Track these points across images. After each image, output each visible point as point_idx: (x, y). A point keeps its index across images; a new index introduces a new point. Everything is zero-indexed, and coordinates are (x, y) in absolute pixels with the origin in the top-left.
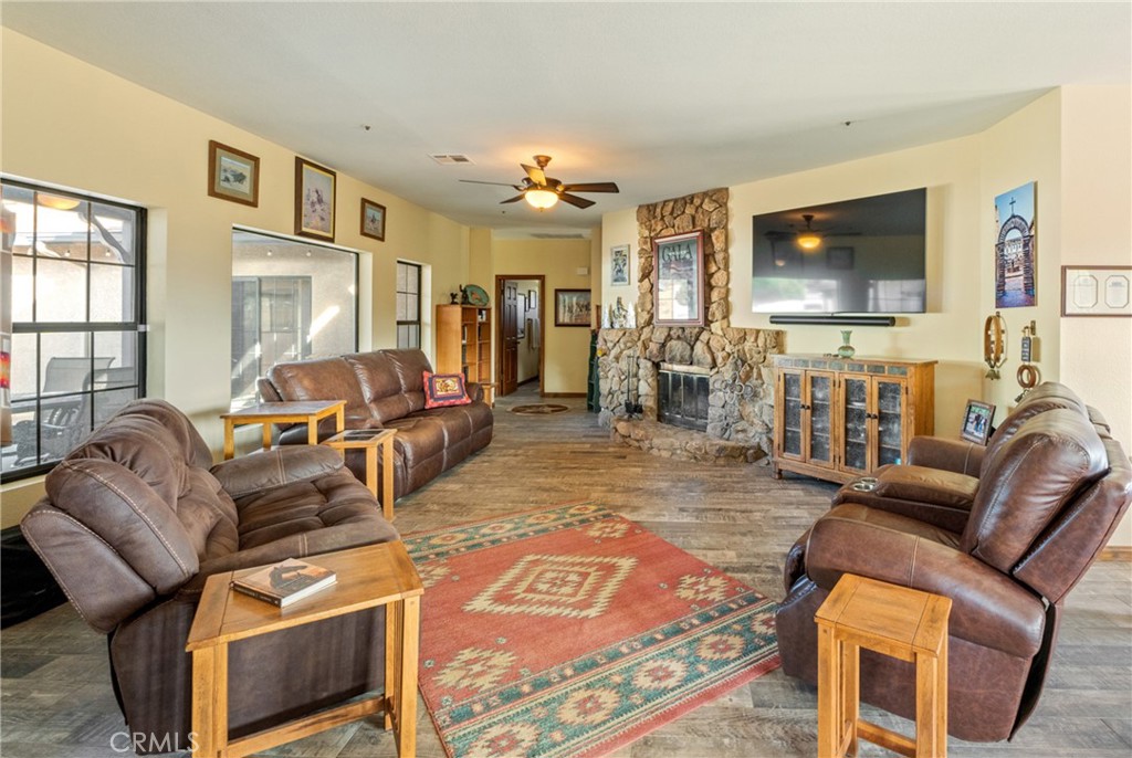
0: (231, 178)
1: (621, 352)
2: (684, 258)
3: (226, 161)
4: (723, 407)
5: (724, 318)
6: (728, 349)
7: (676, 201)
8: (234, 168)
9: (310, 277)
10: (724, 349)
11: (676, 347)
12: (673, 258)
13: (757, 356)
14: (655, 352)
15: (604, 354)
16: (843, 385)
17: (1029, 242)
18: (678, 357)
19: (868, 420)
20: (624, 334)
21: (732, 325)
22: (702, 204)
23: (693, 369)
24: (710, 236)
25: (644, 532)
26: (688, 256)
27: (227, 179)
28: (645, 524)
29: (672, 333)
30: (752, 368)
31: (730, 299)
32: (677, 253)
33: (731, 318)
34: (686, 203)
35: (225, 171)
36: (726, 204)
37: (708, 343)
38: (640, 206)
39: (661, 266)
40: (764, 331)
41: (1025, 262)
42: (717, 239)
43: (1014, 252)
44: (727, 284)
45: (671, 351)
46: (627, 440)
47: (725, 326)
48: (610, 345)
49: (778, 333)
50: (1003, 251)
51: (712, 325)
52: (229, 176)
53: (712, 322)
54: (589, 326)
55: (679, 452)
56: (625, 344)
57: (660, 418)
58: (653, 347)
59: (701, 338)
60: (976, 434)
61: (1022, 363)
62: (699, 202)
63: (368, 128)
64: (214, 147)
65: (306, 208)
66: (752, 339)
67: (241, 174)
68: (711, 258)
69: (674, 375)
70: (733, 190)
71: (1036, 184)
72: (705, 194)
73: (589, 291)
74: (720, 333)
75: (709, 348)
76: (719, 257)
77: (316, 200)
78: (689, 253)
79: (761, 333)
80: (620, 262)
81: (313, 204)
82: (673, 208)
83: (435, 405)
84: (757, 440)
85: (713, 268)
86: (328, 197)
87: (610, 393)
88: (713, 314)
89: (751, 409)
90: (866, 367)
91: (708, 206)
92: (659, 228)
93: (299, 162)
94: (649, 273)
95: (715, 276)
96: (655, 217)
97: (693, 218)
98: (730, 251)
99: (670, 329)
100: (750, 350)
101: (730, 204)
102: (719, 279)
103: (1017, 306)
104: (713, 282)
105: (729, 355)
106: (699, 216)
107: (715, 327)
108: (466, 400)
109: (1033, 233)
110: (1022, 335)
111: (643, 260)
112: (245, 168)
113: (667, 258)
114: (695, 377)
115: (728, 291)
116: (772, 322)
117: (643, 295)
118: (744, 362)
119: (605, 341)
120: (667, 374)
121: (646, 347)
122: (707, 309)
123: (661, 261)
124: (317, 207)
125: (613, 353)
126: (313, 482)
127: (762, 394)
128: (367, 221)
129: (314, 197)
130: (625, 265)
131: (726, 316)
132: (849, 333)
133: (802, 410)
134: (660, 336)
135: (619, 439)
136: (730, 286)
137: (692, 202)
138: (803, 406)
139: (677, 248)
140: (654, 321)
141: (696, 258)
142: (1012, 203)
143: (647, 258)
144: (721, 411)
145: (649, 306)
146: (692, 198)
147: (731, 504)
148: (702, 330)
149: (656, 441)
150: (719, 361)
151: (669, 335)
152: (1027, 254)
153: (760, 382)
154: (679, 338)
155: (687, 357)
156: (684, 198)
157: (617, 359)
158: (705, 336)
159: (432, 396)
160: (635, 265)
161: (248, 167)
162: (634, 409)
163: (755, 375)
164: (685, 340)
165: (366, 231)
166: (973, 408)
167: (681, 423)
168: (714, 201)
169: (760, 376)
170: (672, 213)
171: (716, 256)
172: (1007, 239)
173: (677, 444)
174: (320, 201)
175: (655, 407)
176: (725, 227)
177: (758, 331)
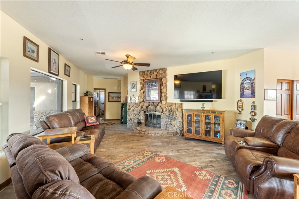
0: (31, 51)
1: (134, 109)
2: (154, 85)
3: (29, 45)
4: (166, 122)
5: (165, 100)
6: (167, 108)
7: (151, 71)
8: (32, 48)
9: (35, 88)
10: (165, 108)
11: (152, 107)
12: (151, 85)
13: (175, 109)
14: (145, 108)
15: (129, 109)
16: (204, 116)
17: (253, 84)
18: (152, 110)
19: (211, 125)
20: (135, 104)
21: (167, 102)
22: (159, 71)
23: (156, 113)
24: (162, 80)
25: (171, 159)
26: (155, 85)
27: (29, 51)
28: (168, 156)
29: (150, 104)
30: (174, 113)
31: (167, 95)
32: (152, 84)
33: (167, 100)
34: (154, 71)
35: (29, 48)
36: (166, 72)
37: (161, 106)
38: (140, 72)
39: (147, 87)
40: (177, 103)
41: (251, 88)
42: (164, 80)
43: (247, 85)
44: (166, 92)
45: (150, 108)
46: (140, 132)
47: (166, 102)
48: (131, 107)
49: (181, 104)
50: (243, 85)
51: (162, 102)
52: (30, 50)
53: (162, 101)
54: (121, 102)
55: (157, 134)
56: (136, 107)
57: (146, 125)
58: (144, 107)
59: (159, 105)
60: (240, 127)
61: (251, 111)
62: (158, 71)
63: (82, 40)
64: (25, 39)
65: (52, 64)
66: (174, 105)
67: (34, 50)
68: (161, 85)
69: (150, 114)
70: (167, 68)
71: (255, 70)
72: (160, 69)
73: (121, 93)
74: (165, 104)
75: (161, 107)
76: (164, 85)
77: (54, 62)
78: (156, 84)
79: (177, 104)
80: (133, 85)
81: (53, 63)
82: (150, 72)
83: (89, 125)
84: (176, 130)
85: (162, 88)
86: (57, 62)
87: (130, 119)
88: (163, 99)
89: (173, 123)
90: (211, 112)
91: (161, 72)
92: (146, 77)
93: (50, 50)
94: (143, 89)
95: (163, 90)
96: (144, 74)
97: (157, 75)
98: (167, 83)
99: (149, 103)
100: (174, 108)
101: (167, 72)
102: (164, 90)
103: (248, 98)
104: (162, 91)
105: (167, 109)
106: (158, 74)
107: (163, 102)
108: (98, 123)
109: (254, 81)
110: (252, 104)
111: (141, 85)
112: (35, 49)
113: (149, 85)
114: (157, 115)
115: (166, 93)
116: (180, 101)
117: (141, 94)
118: (172, 111)
119: (129, 106)
120: (148, 114)
121: (142, 107)
122: (161, 98)
123: (147, 86)
124: (54, 64)
125: (132, 109)
126: (81, 158)
127: (177, 119)
128: (66, 71)
129: (54, 61)
130: (135, 86)
131: (166, 100)
132: (204, 104)
133: (192, 123)
134: (146, 104)
135: (138, 132)
136: (167, 92)
137: (156, 71)
138: (193, 122)
139: (152, 82)
140: (145, 100)
141: (158, 85)
142: (247, 74)
143: (142, 85)
144: (165, 123)
145: (143, 97)
146: (156, 70)
147: (182, 148)
148: (159, 103)
149: (150, 132)
150: (164, 111)
151: (149, 104)
152: (252, 86)
153: (176, 116)
154: (152, 105)
155: (154, 110)
156: (153, 70)
157: (133, 110)
158: (160, 105)
159: (88, 122)
160: (139, 86)
161: (36, 48)
162: (139, 123)
163: (175, 114)
164: (154, 105)
165: (66, 74)
166: (238, 121)
167: (152, 126)
168: (163, 71)
169: (176, 114)
170: (150, 74)
171: (163, 85)
172: (244, 82)
173: (156, 132)
174: (55, 63)
175: (144, 123)
176: (166, 78)
177: (176, 103)
